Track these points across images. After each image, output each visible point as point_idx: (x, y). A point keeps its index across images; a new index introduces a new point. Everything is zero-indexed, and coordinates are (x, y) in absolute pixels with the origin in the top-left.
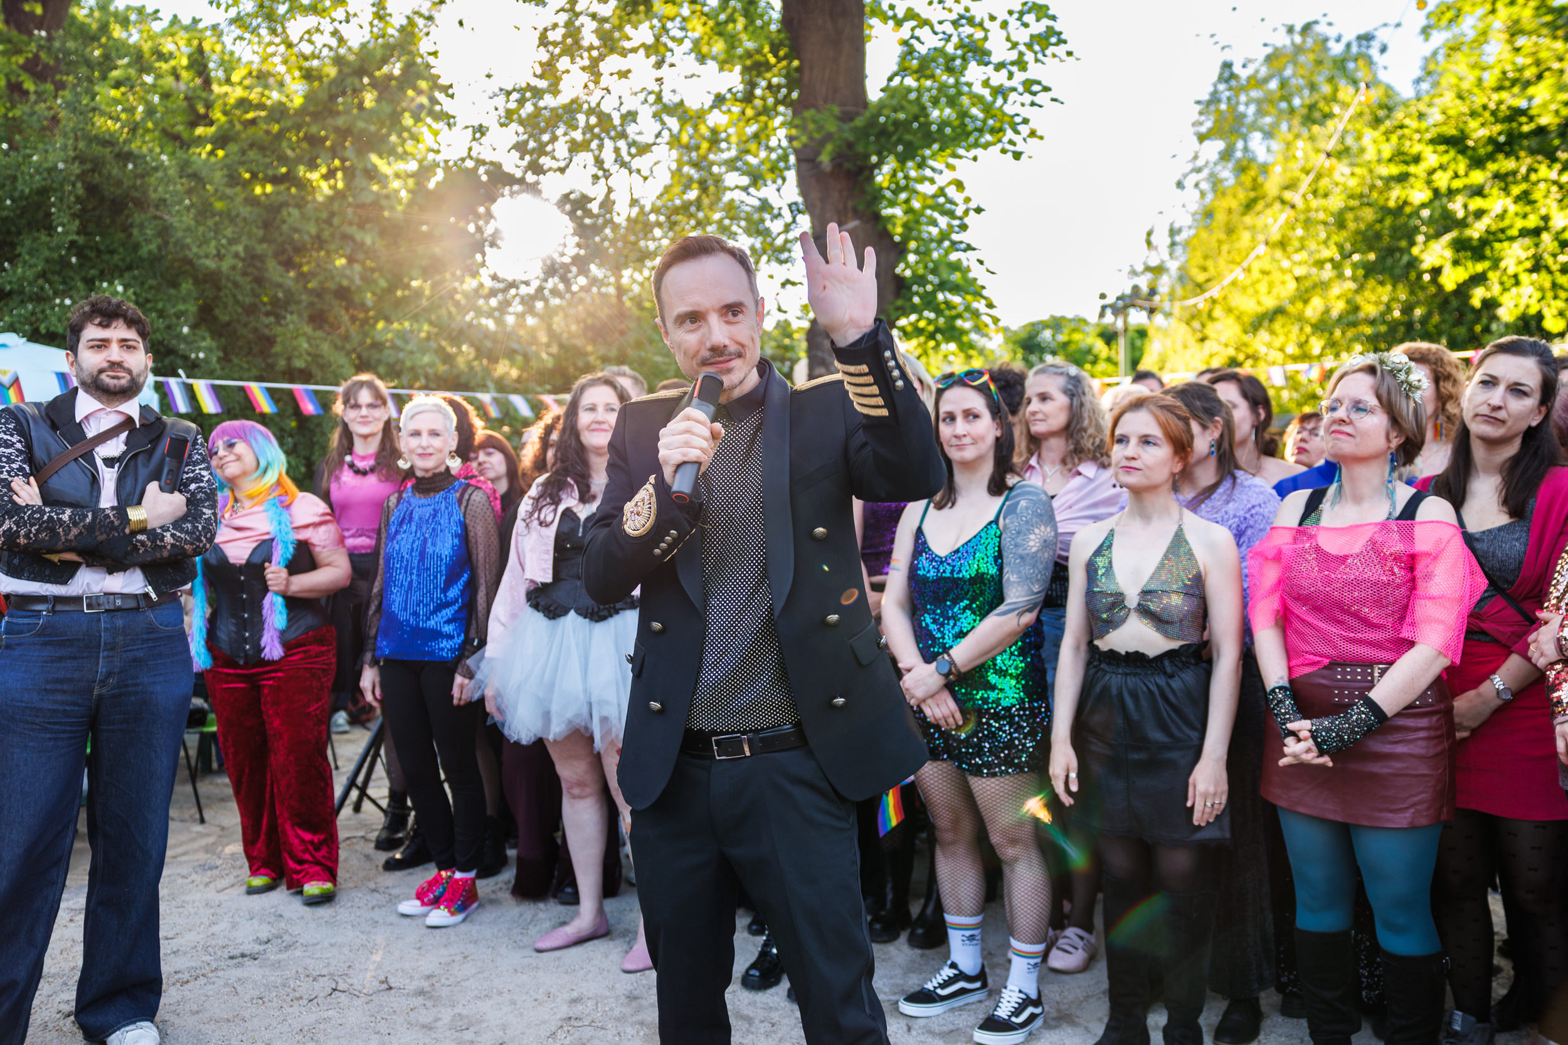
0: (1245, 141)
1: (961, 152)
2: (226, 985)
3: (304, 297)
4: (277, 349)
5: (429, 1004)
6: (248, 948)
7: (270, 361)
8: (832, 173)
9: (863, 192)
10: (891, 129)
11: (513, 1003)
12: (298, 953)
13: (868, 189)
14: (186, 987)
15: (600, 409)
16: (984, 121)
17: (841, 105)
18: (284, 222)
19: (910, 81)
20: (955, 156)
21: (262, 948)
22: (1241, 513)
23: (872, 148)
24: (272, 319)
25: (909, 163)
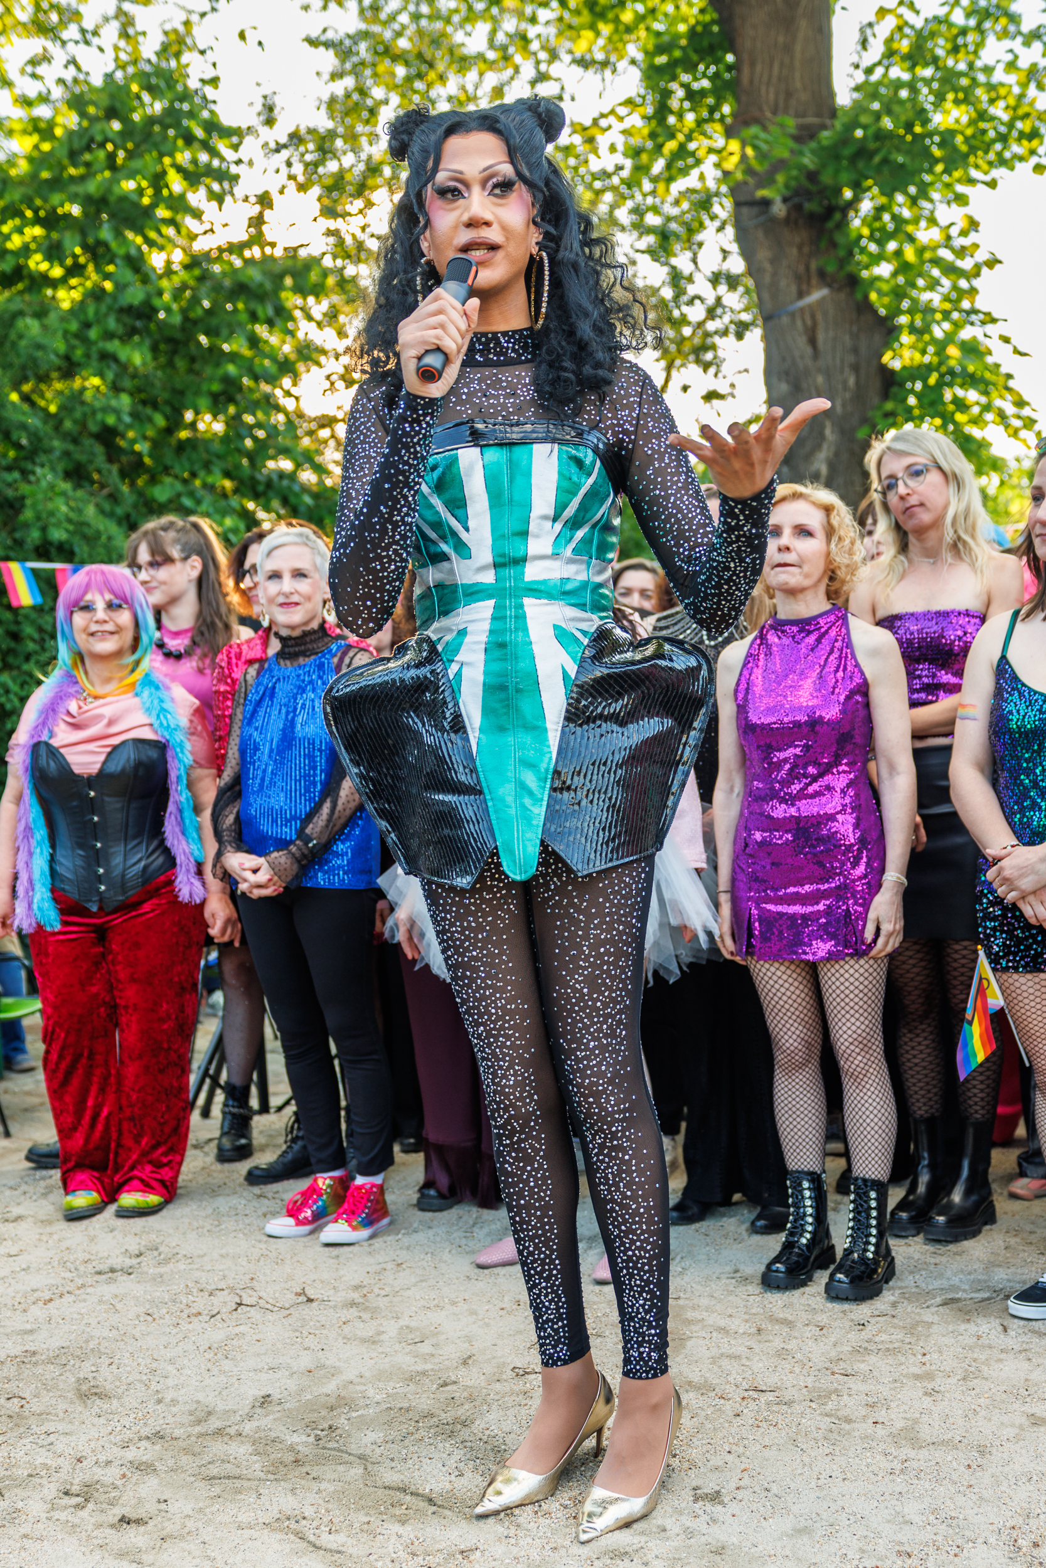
1: (974, 173)
2: (100, 1302)
3: (56, 443)
4: (28, 514)
5: (366, 1316)
6: (118, 1261)
7: (17, 535)
8: (787, 221)
9: (834, 245)
10: (872, 145)
11: (473, 1313)
12: (182, 1266)
13: (840, 239)
14: (50, 1305)
16: (1011, 125)
17: (797, 115)
18: (21, 337)
19: (898, 72)
20: (968, 182)
21: (134, 1261)
23: (845, 176)
24: (16, 475)
25: (900, 198)
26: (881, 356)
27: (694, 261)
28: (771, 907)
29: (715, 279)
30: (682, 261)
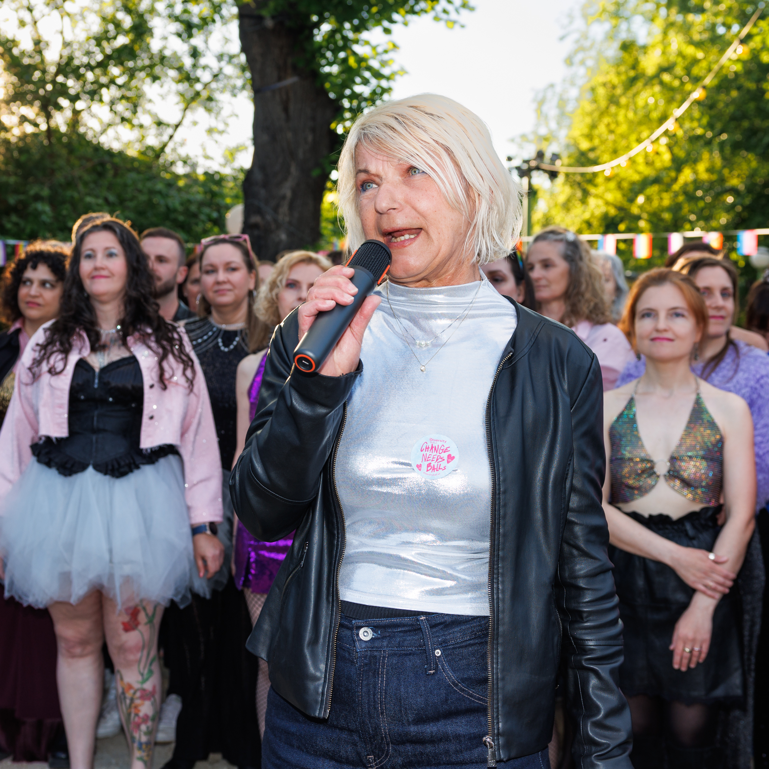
0: (629, 23)
8: (274, 31)
13: (307, 47)
15: (100, 256)
20: (392, 21)
22: (752, 383)
23: (314, 7)
25: (347, 25)
26: (330, 124)
27: (206, 42)
28: (266, 554)
29: (220, 57)
30: (197, 41)
